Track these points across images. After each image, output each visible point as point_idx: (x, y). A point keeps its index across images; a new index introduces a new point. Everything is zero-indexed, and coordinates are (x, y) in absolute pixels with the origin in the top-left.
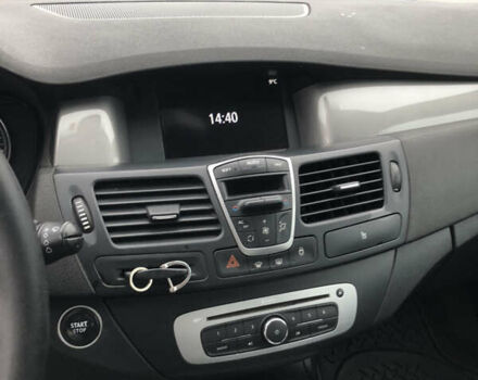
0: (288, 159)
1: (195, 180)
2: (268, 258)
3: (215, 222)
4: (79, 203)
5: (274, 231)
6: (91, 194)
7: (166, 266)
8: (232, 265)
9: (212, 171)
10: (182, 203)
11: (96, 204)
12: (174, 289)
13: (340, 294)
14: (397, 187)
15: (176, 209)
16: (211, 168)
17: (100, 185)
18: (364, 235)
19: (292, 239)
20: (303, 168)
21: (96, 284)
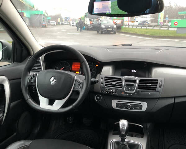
0: (138, 78)
1: (120, 79)
2: (130, 93)
3: (122, 86)
4: (102, 79)
5: (131, 89)
6: (104, 78)
7: (112, 90)
8: (123, 93)
9: (123, 78)
10: (117, 82)
11: (104, 80)
12: (112, 94)
13: (143, 104)
14: (160, 86)
15: (116, 83)
16: (123, 77)
17: (105, 77)
18: (150, 94)
19: (134, 91)
20: (141, 80)
21: (101, 91)
